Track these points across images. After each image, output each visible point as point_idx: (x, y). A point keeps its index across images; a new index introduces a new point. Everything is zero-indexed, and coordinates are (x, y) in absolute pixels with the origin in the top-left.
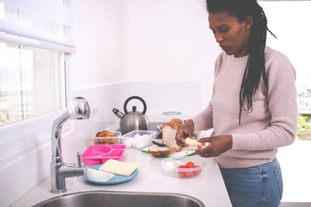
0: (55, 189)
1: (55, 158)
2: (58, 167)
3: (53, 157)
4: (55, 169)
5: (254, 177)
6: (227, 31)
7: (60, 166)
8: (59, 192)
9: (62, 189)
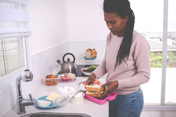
0: (20, 112)
1: (18, 97)
2: (20, 101)
3: (17, 96)
4: (19, 102)
5: (128, 100)
6: (115, 23)
7: (22, 101)
8: (22, 114)
9: (23, 112)
